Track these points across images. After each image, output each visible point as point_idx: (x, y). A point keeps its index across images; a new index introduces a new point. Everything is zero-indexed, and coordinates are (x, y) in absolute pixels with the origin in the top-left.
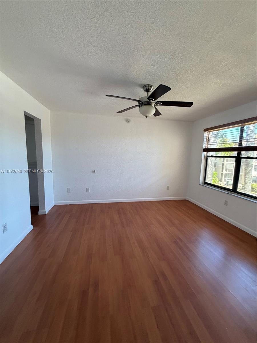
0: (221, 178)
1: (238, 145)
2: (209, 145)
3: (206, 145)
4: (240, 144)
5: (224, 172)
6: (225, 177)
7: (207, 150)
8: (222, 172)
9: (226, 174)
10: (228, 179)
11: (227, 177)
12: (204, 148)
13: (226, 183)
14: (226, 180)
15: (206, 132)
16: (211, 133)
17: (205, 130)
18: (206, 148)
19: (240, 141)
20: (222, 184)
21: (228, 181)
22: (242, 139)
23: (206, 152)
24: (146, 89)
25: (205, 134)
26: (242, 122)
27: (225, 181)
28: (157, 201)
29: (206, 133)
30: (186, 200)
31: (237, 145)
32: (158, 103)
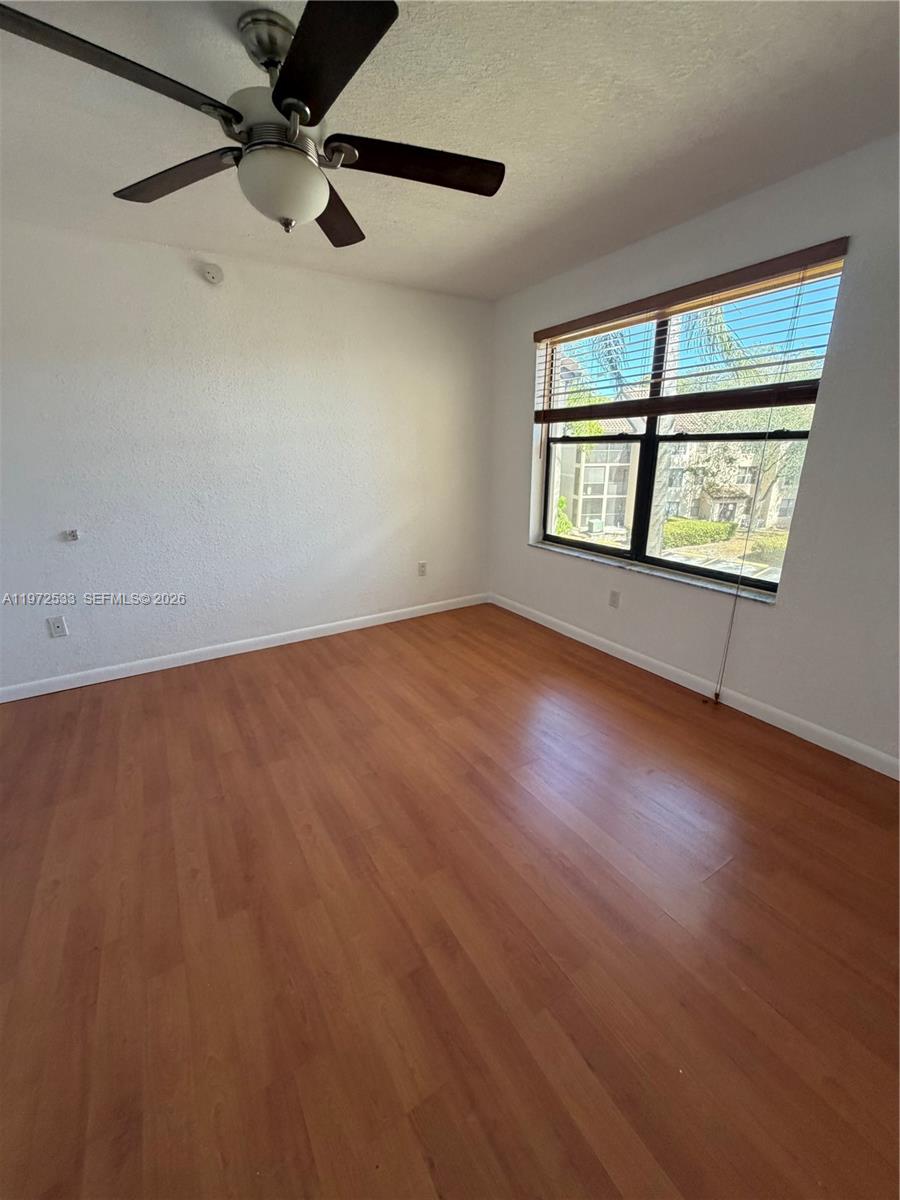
0: (575, 516)
1: (648, 392)
2: (554, 395)
3: (544, 396)
4: (656, 387)
5: (581, 497)
6: (584, 511)
7: (547, 416)
8: (575, 497)
9: (585, 502)
10: (592, 518)
11: (589, 511)
12: (539, 407)
13: (586, 529)
14: (587, 519)
15: (542, 345)
16: (560, 347)
17: (539, 337)
18: (546, 408)
19: (654, 376)
20: (577, 533)
21: (591, 521)
22: (661, 367)
23: (545, 425)
24: (260, 41)
25: (539, 353)
26: (661, 304)
27: (583, 524)
28: (386, 625)
29: (542, 349)
30: (487, 604)
31: (643, 394)
32: (339, 150)
